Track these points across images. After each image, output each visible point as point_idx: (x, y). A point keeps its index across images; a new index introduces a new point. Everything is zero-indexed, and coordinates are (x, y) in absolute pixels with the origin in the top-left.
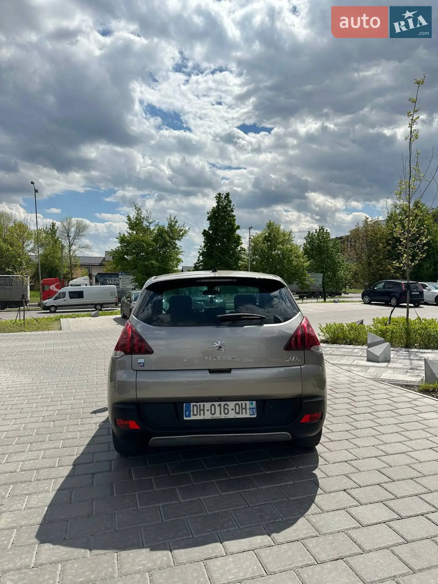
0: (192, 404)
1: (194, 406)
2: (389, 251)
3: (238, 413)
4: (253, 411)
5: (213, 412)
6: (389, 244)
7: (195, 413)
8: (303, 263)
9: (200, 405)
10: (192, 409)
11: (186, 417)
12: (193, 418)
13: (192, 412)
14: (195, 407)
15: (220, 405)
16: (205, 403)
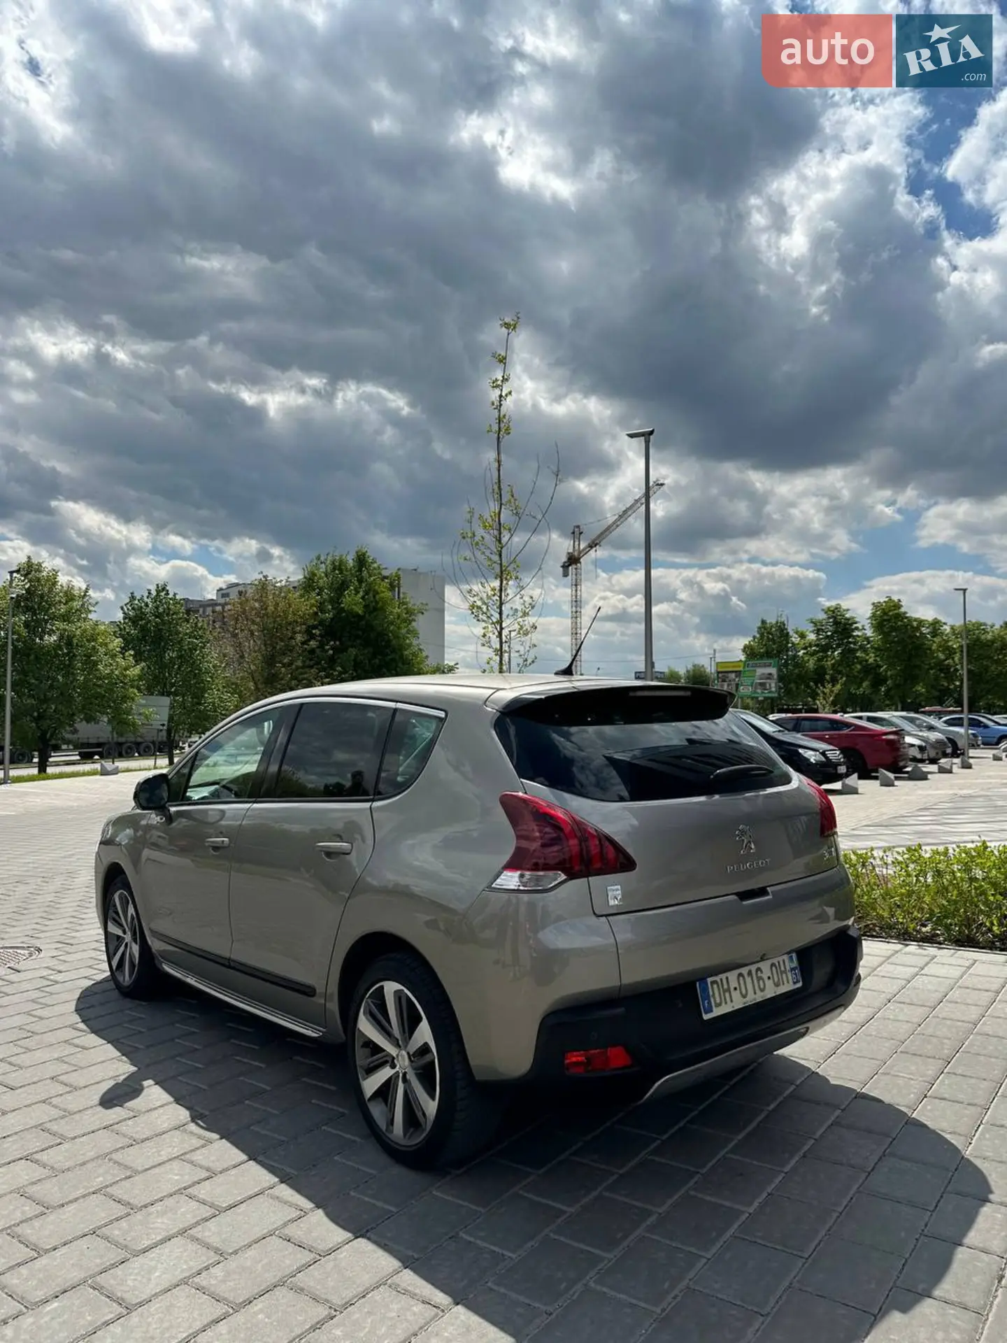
0: (709, 980)
1: (713, 983)
2: (312, 651)
3: (777, 985)
4: (795, 974)
5: (744, 992)
6: (312, 637)
7: (718, 1000)
8: (126, 669)
9: (721, 980)
10: (711, 993)
11: (706, 1013)
12: (717, 1012)
13: (712, 1000)
14: (715, 986)
15: (750, 973)
16: (728, 974)
